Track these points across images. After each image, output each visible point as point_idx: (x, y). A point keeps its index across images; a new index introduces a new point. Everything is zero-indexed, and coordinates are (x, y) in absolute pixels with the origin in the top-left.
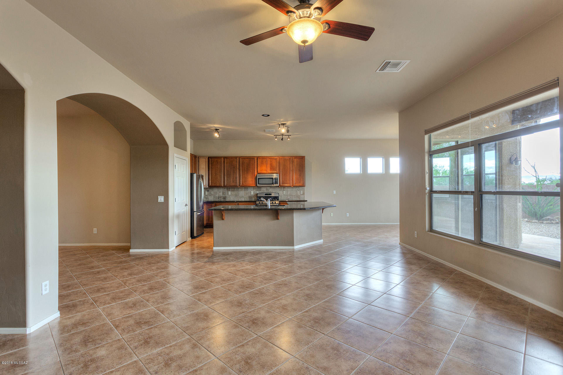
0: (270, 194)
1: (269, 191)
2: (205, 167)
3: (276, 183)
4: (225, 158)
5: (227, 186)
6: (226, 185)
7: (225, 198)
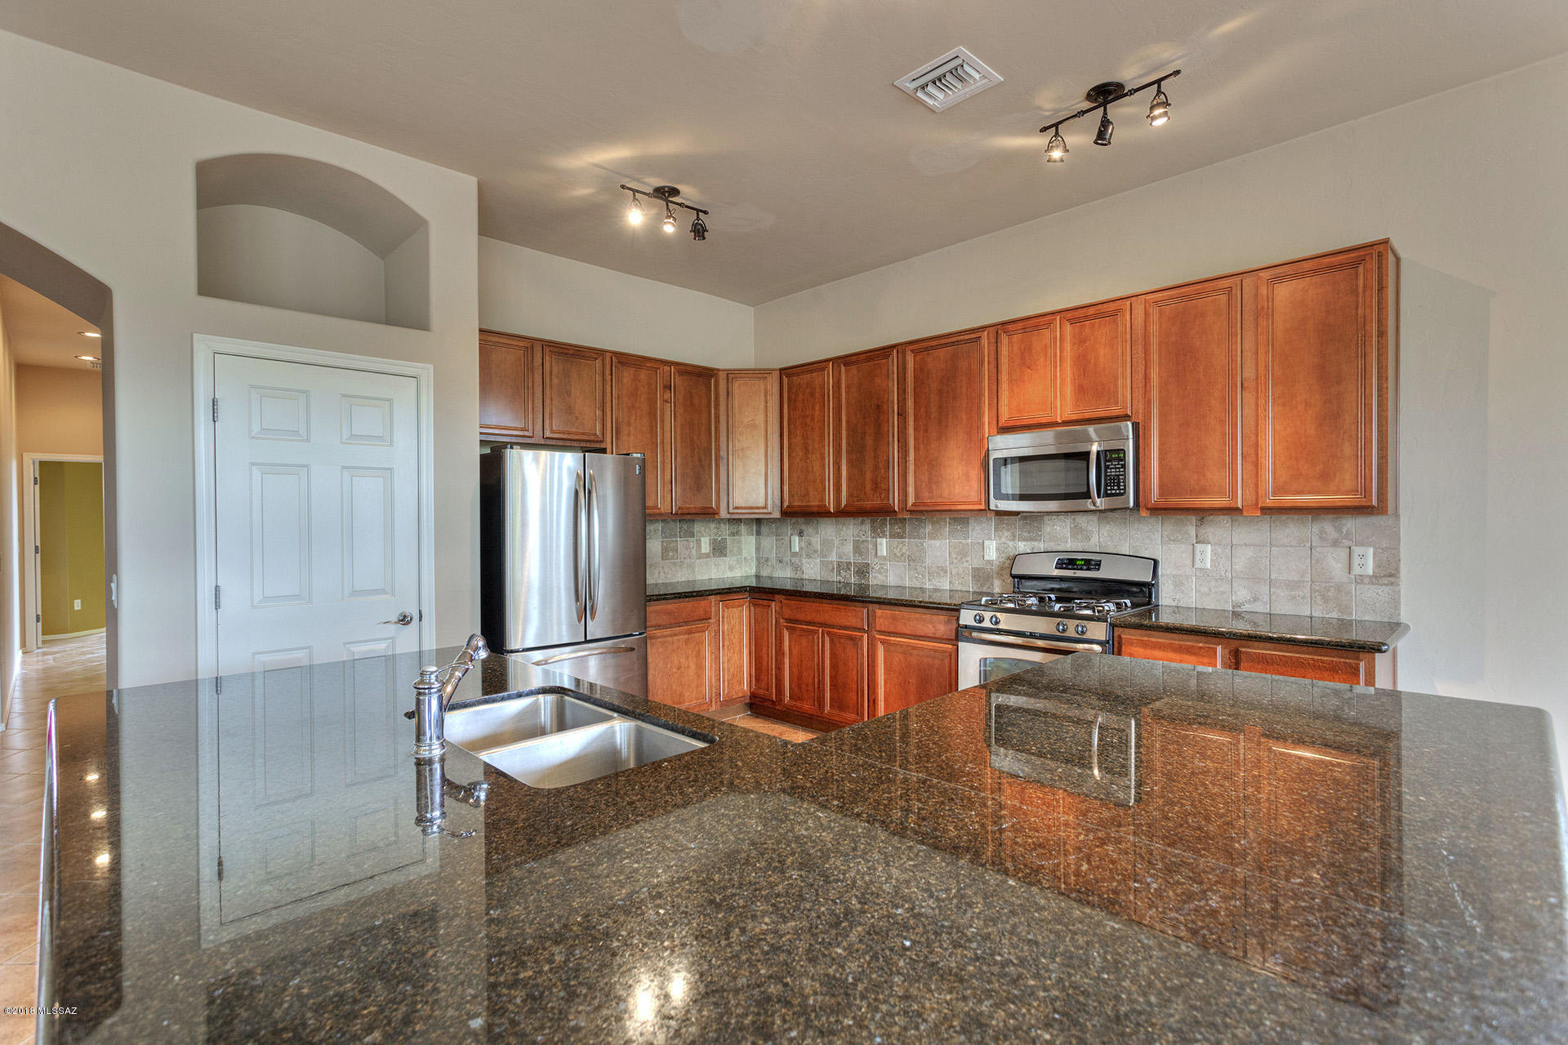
0: (1089, 564)
1: (1095, 539)
2: (760, 419)
6: (844, 502)
7: (863, 571)
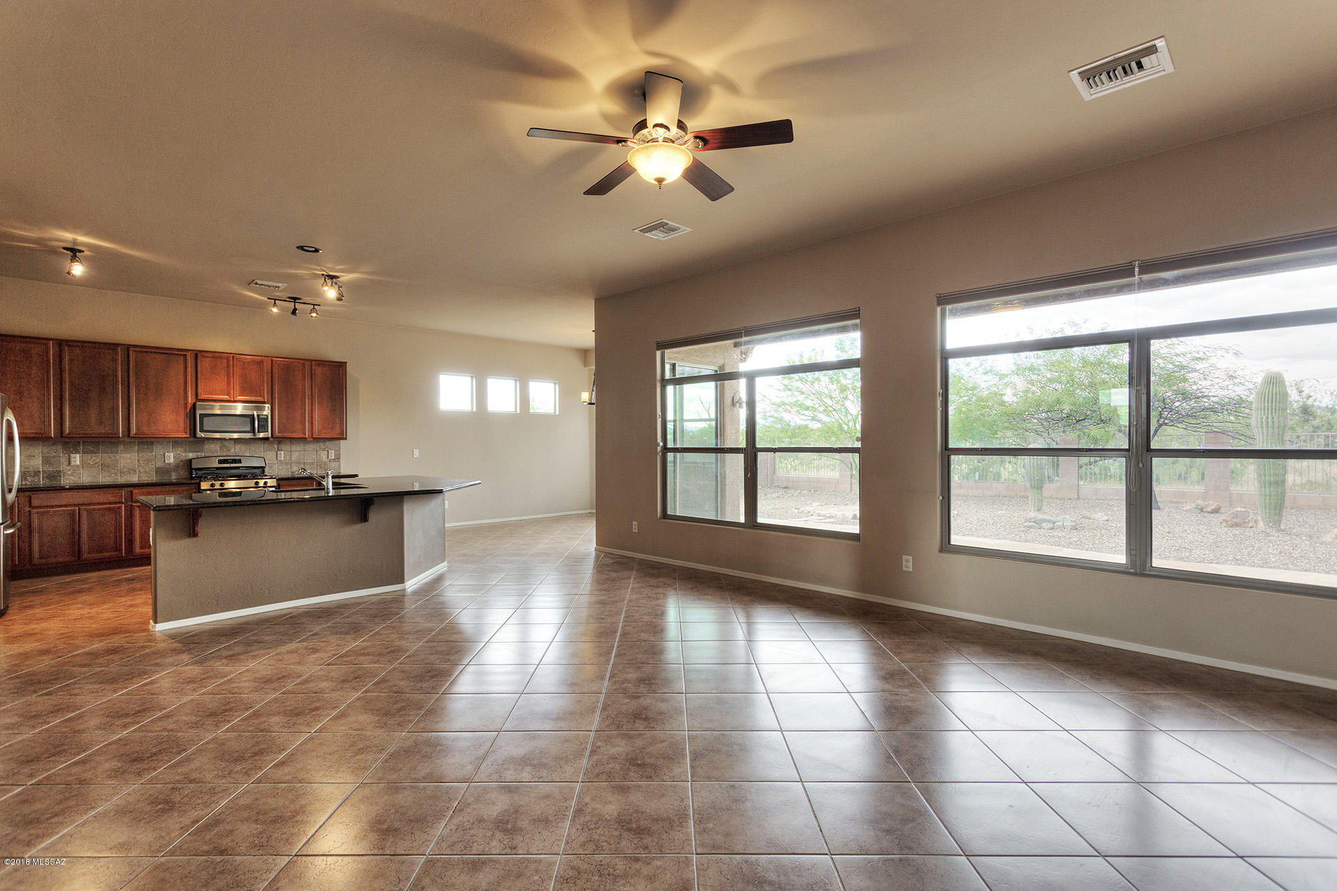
3: (263, 427)
4: (61, 343)
5: (71, 436)
6: (67, 431)
7: (54, 476)
